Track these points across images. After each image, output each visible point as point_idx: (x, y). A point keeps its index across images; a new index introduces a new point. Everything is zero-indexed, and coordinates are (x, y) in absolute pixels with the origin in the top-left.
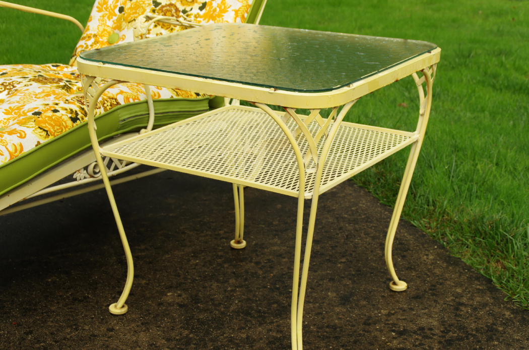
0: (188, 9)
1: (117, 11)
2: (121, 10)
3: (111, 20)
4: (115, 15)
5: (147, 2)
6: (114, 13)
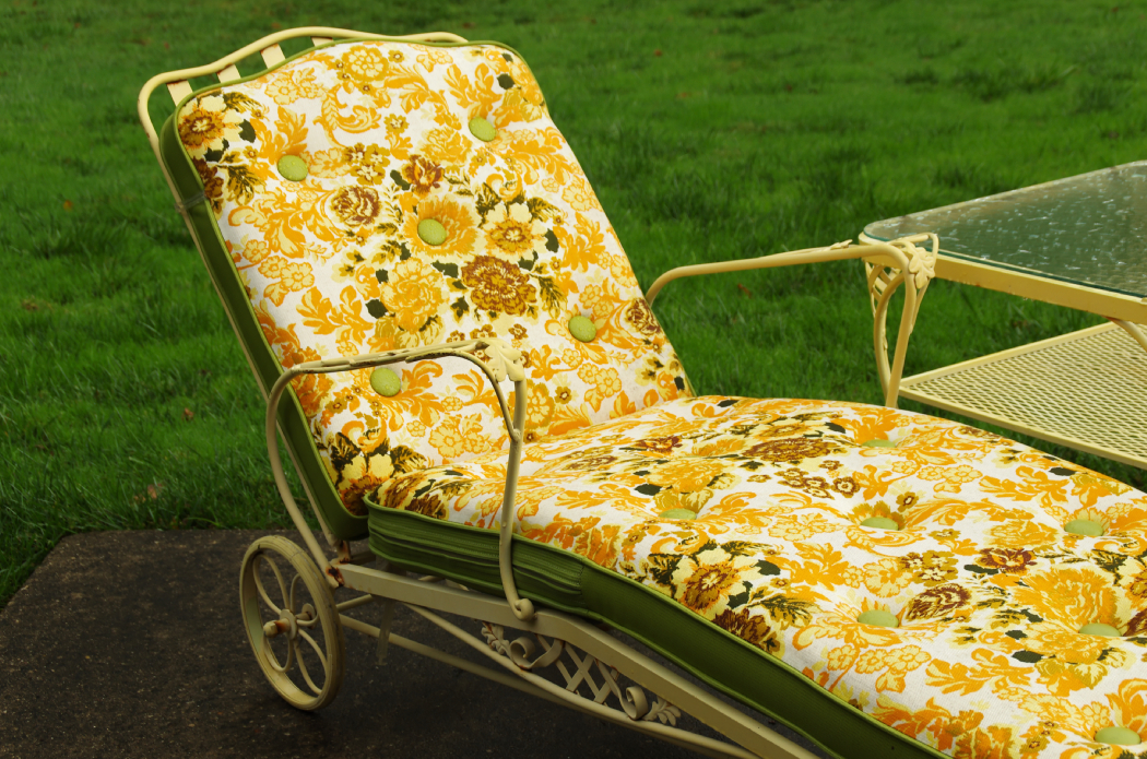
0: (528, 256)
1: (365, 314)
2: (377, 309)
3: (365, 341)
4: (368, 326)
5: (424, 272)
6: (362, 320)
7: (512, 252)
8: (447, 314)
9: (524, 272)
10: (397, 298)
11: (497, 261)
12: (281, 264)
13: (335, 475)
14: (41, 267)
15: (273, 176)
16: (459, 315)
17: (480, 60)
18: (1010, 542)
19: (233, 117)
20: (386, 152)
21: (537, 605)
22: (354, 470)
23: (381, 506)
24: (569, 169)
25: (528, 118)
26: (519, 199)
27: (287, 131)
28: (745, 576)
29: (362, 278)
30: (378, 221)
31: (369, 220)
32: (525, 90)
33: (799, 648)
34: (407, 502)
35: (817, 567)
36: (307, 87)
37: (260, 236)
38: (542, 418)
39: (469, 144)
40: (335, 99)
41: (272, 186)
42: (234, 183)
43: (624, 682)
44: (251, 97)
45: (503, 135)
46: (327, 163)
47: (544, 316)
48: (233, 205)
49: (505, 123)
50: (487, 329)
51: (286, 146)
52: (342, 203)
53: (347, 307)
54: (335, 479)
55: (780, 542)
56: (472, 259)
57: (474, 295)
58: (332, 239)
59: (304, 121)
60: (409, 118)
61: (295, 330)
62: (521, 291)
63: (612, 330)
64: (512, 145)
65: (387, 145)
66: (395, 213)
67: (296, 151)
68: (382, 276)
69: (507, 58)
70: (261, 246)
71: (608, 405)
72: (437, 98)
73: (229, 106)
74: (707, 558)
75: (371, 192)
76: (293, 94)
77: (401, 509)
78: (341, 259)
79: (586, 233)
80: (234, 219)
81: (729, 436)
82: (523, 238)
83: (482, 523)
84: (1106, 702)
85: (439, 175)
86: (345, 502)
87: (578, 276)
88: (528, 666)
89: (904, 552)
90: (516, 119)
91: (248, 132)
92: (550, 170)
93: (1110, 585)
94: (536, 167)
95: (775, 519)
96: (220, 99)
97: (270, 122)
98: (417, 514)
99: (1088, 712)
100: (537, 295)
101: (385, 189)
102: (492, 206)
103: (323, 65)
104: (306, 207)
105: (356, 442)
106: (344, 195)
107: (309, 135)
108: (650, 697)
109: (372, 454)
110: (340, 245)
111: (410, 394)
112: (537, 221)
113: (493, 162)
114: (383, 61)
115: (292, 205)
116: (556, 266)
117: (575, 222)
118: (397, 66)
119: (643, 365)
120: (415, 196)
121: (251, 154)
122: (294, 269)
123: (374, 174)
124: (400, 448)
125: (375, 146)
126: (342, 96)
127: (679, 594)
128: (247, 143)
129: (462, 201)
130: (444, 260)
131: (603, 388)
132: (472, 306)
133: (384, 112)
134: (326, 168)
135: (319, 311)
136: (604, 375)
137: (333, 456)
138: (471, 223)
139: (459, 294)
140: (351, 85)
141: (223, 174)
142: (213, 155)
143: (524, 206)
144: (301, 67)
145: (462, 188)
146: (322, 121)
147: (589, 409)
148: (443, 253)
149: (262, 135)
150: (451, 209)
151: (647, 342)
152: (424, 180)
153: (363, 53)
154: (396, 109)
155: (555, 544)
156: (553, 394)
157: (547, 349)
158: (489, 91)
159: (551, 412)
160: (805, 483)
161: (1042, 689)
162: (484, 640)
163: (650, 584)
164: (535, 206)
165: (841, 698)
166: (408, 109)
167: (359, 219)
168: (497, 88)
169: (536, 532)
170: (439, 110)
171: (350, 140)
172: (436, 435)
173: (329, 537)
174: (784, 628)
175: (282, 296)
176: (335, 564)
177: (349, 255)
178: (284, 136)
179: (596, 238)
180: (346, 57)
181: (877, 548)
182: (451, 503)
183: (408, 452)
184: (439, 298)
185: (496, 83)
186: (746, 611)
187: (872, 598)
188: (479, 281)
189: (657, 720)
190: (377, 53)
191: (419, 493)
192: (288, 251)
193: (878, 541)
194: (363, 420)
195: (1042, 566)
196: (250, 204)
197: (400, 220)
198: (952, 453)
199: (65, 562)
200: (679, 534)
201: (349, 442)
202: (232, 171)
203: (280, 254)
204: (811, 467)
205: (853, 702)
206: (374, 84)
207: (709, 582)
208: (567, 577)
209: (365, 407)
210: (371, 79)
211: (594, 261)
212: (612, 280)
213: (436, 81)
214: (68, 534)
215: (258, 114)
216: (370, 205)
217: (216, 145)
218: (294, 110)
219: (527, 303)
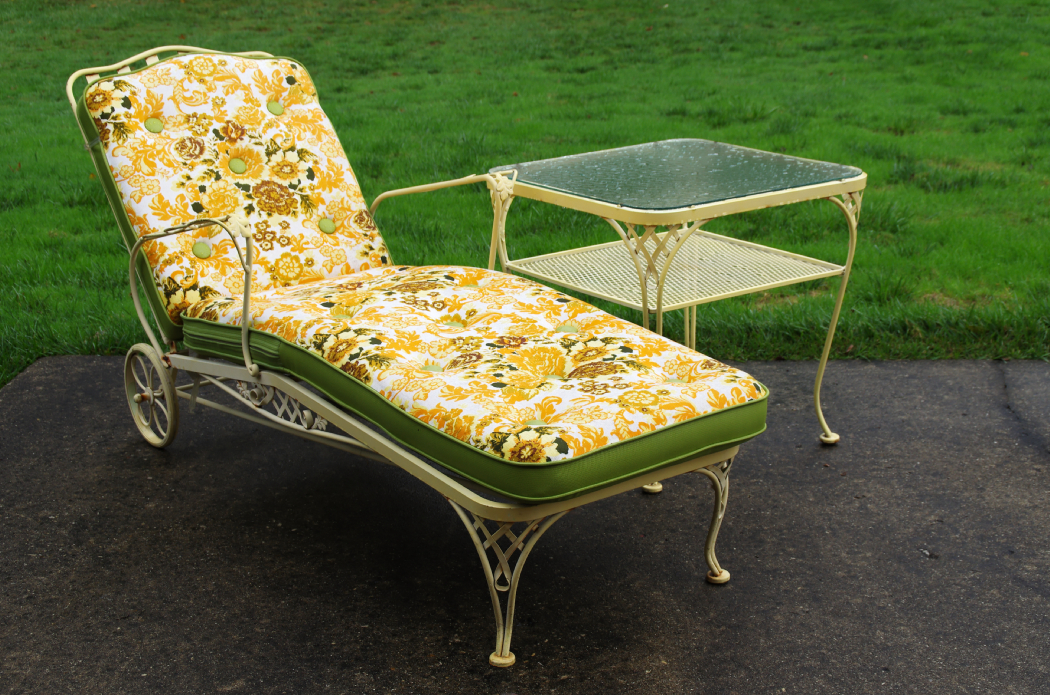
0: (295, 182)
1: (190, 210)
2: (198, 208)
5: (229, 188)
6: (188, 214)
7: (285, 179)
8: (240, 213)
9: (291, 191)
10: (211, 202)
11: (275, 183)
12: (141, 180)
13: (165, 301)
14: (67, 212)
15: (141, 129)
16: (249, 213)
17: (276, 67)
18: (517, 333)
19: (119, 94)
20: (211, 118)
21: (261, 368)
22: (177, 299)
23: (188, 317)
24: (326, 133)
25: (303, 102)
26: (292, 149)
27: (151, 104)
28: (360, 345)
29: (190, 189)
30: (203, 157)
31: (197, 157)
32: (303, 86)
33: (380, 380)
34: (200, 314)
35: (404, 342)
36: (165, 79)
37: (130, 163)
38: (294, 275)
39: (264, 116)
40: (182, 86)
41: (140, 135)
42: (116, 132)
43: (302, 408)
44: (130, 83)
45: (287, 111)
46: (175, 123)
47: (301, 217)
48: (115, 145)
49: (289, 105)
50: (265, 222)
51: (151, 113)
52: (182, 146)
53: (179, 206)
54: (166, 303)
55: (386, 329)
56: (259, 182)
57: (259, 203)
58: (173, 166)
59: (162, 98)
60: (227, 99)
61: (147, 217)
62: (288, 202)
63: (345, 227)
64: (292, 118)
65: (212, 114)
66: (214, 153)
67: (156, 116)
68: (203, 189)
69: (293, 67)
70: (130, 169)
71: (337, 269)
72: (246, 88)
73: (117, 88)
74: (344, 336)
75: (199, 140)
76: (156, 83)
77: (197, 318)
78: (178, 178)
79: (333, 170)
80: (115, 153)
81: (390, 281)
82: (292, 171)
83: (235, 322)
84: (534, 407)
85: (243, 132)
86: (171, 317)
87: (326, 195)
88: (258, 404)
89: (455, 336)
90: (296, 102)
91: (127, 103)
92: (314, 133)
93: (564, 355)
94: (305, 131)
95: (389, 319)
96: (112, 83)
97: (141, 98)
98: (205, 320)
99: (523, 412)
100: (299, 205)
101: (209, 139)
102: (275, 152)
103: (177, 66)
104: (159, 148)
105: (179, 282)
106: (183, 141)
107: (165, 106)
108: (314, 415)
109: (188, 290)
110: (178, 170)
111: (215, 258)
112: (302, 162)
113: (278, 126)
114: (214, 65)
115: (151, 146)
116: (312, 188)
117: (326, 164)
118: (222, 68)
119: (362, 248)
120: (227, 144)
121: (128, 116)
122: (148, 183)
123: (203, 130)
124: (205, 287)
125: (204, 114)
126: (186, 84)
127: (326, 355)
128: (126, 109)
129: (257, 149)
130: (242, 182)
131: (335, 260)
132: (257, 209)
133: (212, 95)
134: (174, 126)
135: (162, 208)
136: (336, 252)
137: (165, 290)
138: (261, 161)
139: (250, 202)
140: (192, 78)
141: (110, 127)
142: (105, 116)
143: (295, 153)
144: (163, 67)
145: (257, 141)
146: (173, 98)
147: (325, 272)
148: (243, 178)
149: (136, 105)
150: (250, 153)
151: (366, 235)
152: (233, 135)
153: (202, 60)
154: (220, 93)
155: (268, 331)
156: (303, 262)
157: (302, 236)
158: (280, 86)
159: (301, 271)
160: (416, 302)
161: (501, 400)
162: (238, 391)
163: (312, 350)
164: (302, 153)
165: (396, 404)
166: (227, 94)
167: (191, 156)
168: (285, 84)
169: (261, 325)
170: (247, 95)
171: (190, 111)
172: (228, 281)
173: (164, 339)
174: (374, 370)
175: (140, 198)
176: (168, 355)
177: (183, 176)
178: (149, 106)
179: (339, 173)
180: (191, 62)
181: (441, 334)
182: (221, 313)
183: (210, 290)
184: (237, 203)
185: (285, 81)
186: (357, 362)
187: (431, 359)
188: (263, 195)
189: (317, 428)
190: (211, 61)
191: (207, 308)
192: (146, 172)
193: (442, 331)
194: (184, 271)
195: (530, 345)
196: (125, 145)
197: (217, 157)
198: (505, 290)
199: (36, 372)
200: (332, 324)
201: (174, 282)
202: (116, 125)
203: (141, 174)
204: (422, 295)
205: (402, 407)
206: (207, 78)
207: (341, 348)
208: (271, 348)
209: (186, 263)
210: (205, 75)
211: (337, 186)
212: (346, 198)
213: (246, 78)
214: (43, 356)
215: (134, 93)
216: (198, 148)
217: (107, 110)
218: (156, 91)
219: (292, 209)
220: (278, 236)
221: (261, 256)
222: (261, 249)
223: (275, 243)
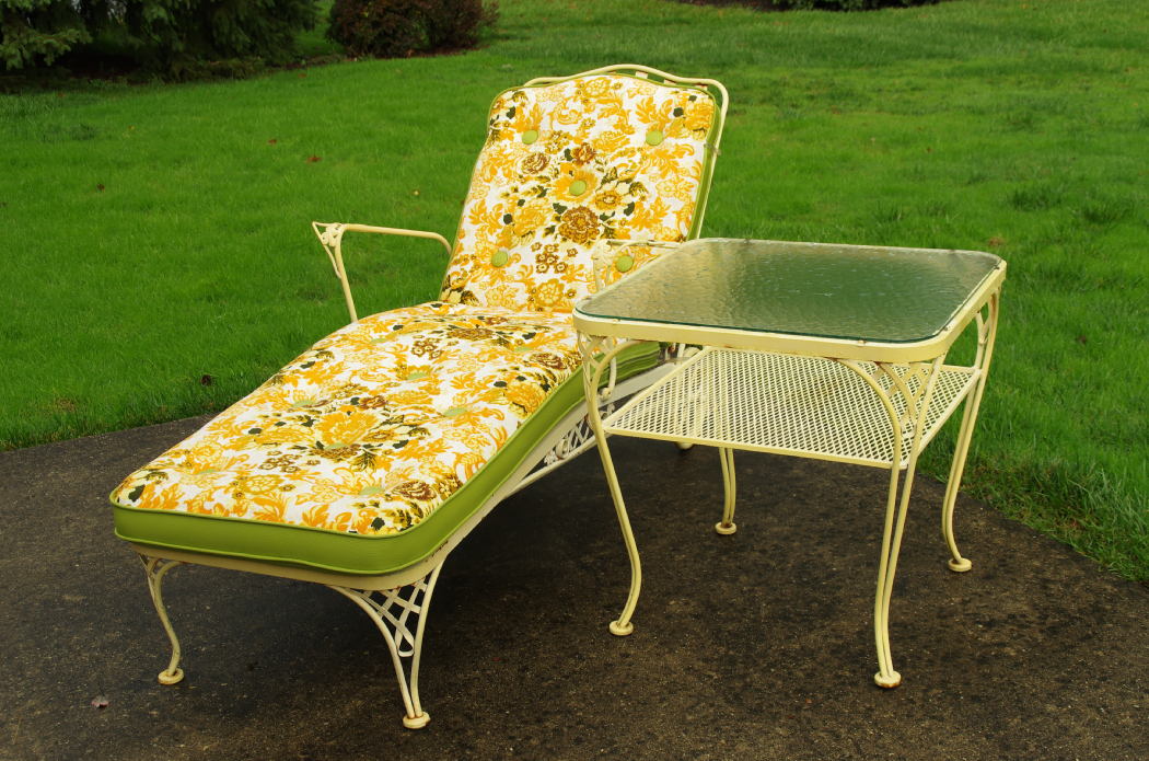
0: (608, 213)
1: (501, 221)
2: (508, 219)
3: (495, 234)
4: (500, 227)
5: (545, 207)
6: (498, 223)
7: (601, 209)
8: (540, 232)
9: (599, 221)
10: (522, 216)
11: (589, 211)
16: (547, 234)
17: (671, 96)
19: (511, 104)
20: (571, 138)
22: (443, 296)
26: (628, 181)
27: (534, 117)
29: (510, 201)
30: (540, 174)
31: (536, 172)
32: (687, 119)
36: (557, 95)
38: (551, 302)
40: (565, 104)
42: (491, 138)
49: (666, 137)
50: (556, 246)
51: (530, 124)
52: (530, 160)
53: (493, 214)
56: (577, 206)
57: (562, 226)
58: (510, 177)
59: (544, 113)
60: (598, 122)
62: (590, 231)
64: (656, 151)
65: (575, 135)
66: (554, 172)
67: (536, 129)
68: (521, 203)
69: (693, 97)
72: (624, 114)
73: (513, 98)
75: (547, 158)
76: (548, 98)
78: (507, 189)
82: (614, 203)
85: (593, 156)
87: (633, 233)
91: (512, 113)
96: (513, 94)
97: (527, 110)
100: (599, 236)
101: (556, 159)
102: (610, 181)
103: (574, 85)
104: (511, 158)
105: (452, 282)
106: (534, 156)
107: (543, 121)
110: (512, 181)
112: (629, 196)
113: (632, 156)
116: (622, 223)
117: (653, 202)
118: (614, 92)
120: (573, 165)
121: (506, 125)
123: (556, 148)
125: (568, 133)
126: (570, 103)
128: (508, 119)
129: (596, 174)
130: (562, 204)
132: (557, 231)
133: (586, 116)
134: (538, 141)
135: (479, 212)
138: (593, 187)
139: (554, 223)
140: (579, 98)
141: (490, 133)
142: (491, 122)
143: (628, 186)
145: (601, 167)
146: (551, 115)
148: (566, 200)
149: (519, 116)
150: (588, 177)
152: (582, 158)
154: (593, 116)
156: (565, 291)
157: (581, 267)
158: (666, 116)
159: (558, 300)
164: (635, 187)
166: (601, 117)
167: (531, 170)
168: (670, 116)
170: (620, 120)
171: (557, 127)
177: (512, 188)
178: (531, 119)
184: (542, 223)
185: (672, 112)
188: (571, 219)
190: (608, 83)
194: (463, 273)
196: (491, 150)
197: (555, 177)
201: (449, 281)
202: (494, 132)
206: (592, 100)
209: (468, 266)
210: (592, 96)
211: (649, 227)
213: (631, 104)
215: (523, 105)
216: (542, 164)
217: (494, 117)
218: (542, 106)
219: (589, 239)
220: (558, 262)
221: (531, 276)
222: (535, 269)
223: (551, 267)
